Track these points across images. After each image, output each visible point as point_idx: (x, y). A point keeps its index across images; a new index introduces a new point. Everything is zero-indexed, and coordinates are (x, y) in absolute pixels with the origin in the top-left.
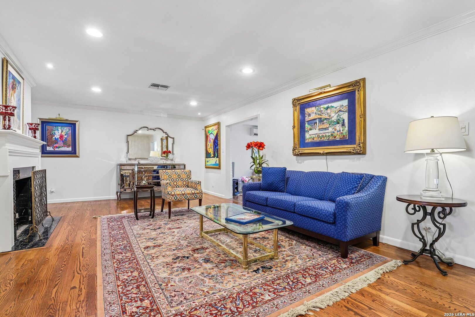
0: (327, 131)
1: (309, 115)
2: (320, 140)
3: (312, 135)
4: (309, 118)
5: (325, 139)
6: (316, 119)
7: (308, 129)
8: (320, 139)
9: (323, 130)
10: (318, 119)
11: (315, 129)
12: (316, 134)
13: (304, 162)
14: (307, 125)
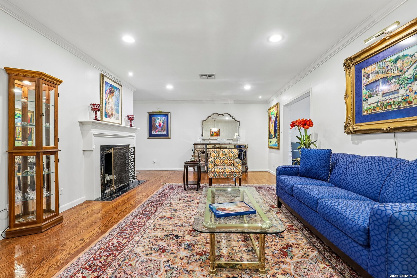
0: (395, 95)
1: (368, 77)
2: (384, 111)
3: (373, 104)
4: (368, 80)
5: (393, 108)
6: (378, 80)
7: (367, 96)
8: (384, 109)
9: (389, 95)
10: (381, 80)
11: (377, 95)
12: (379, 102)
13: (361, 143)
14: (364, 91)
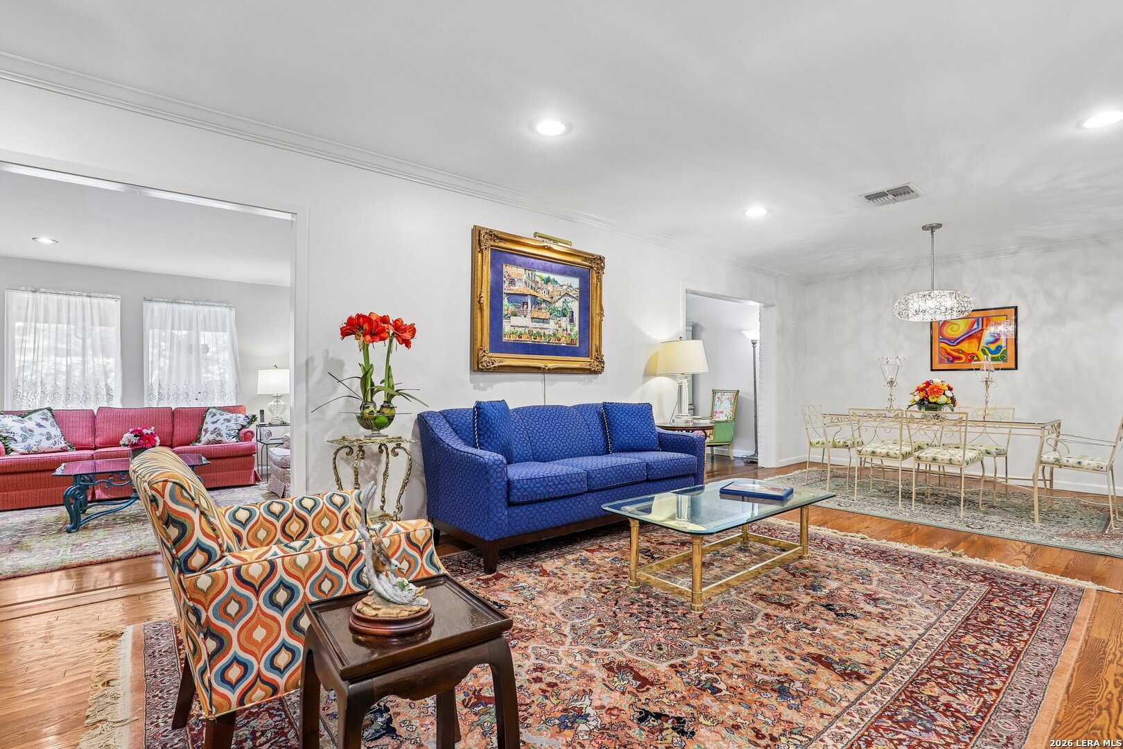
0: (546, 326)
1: (512, 282)
2: (533, 341)
3: (519, 327)
4: (512, 288)
5: (543, 341)
6: (527, 295)
7: (510, 312)
8: (533, 340)
9: (540, 322)
10: (529, 297)
11: (525, 317)
12: (526, 327)
14: (505, 301)
